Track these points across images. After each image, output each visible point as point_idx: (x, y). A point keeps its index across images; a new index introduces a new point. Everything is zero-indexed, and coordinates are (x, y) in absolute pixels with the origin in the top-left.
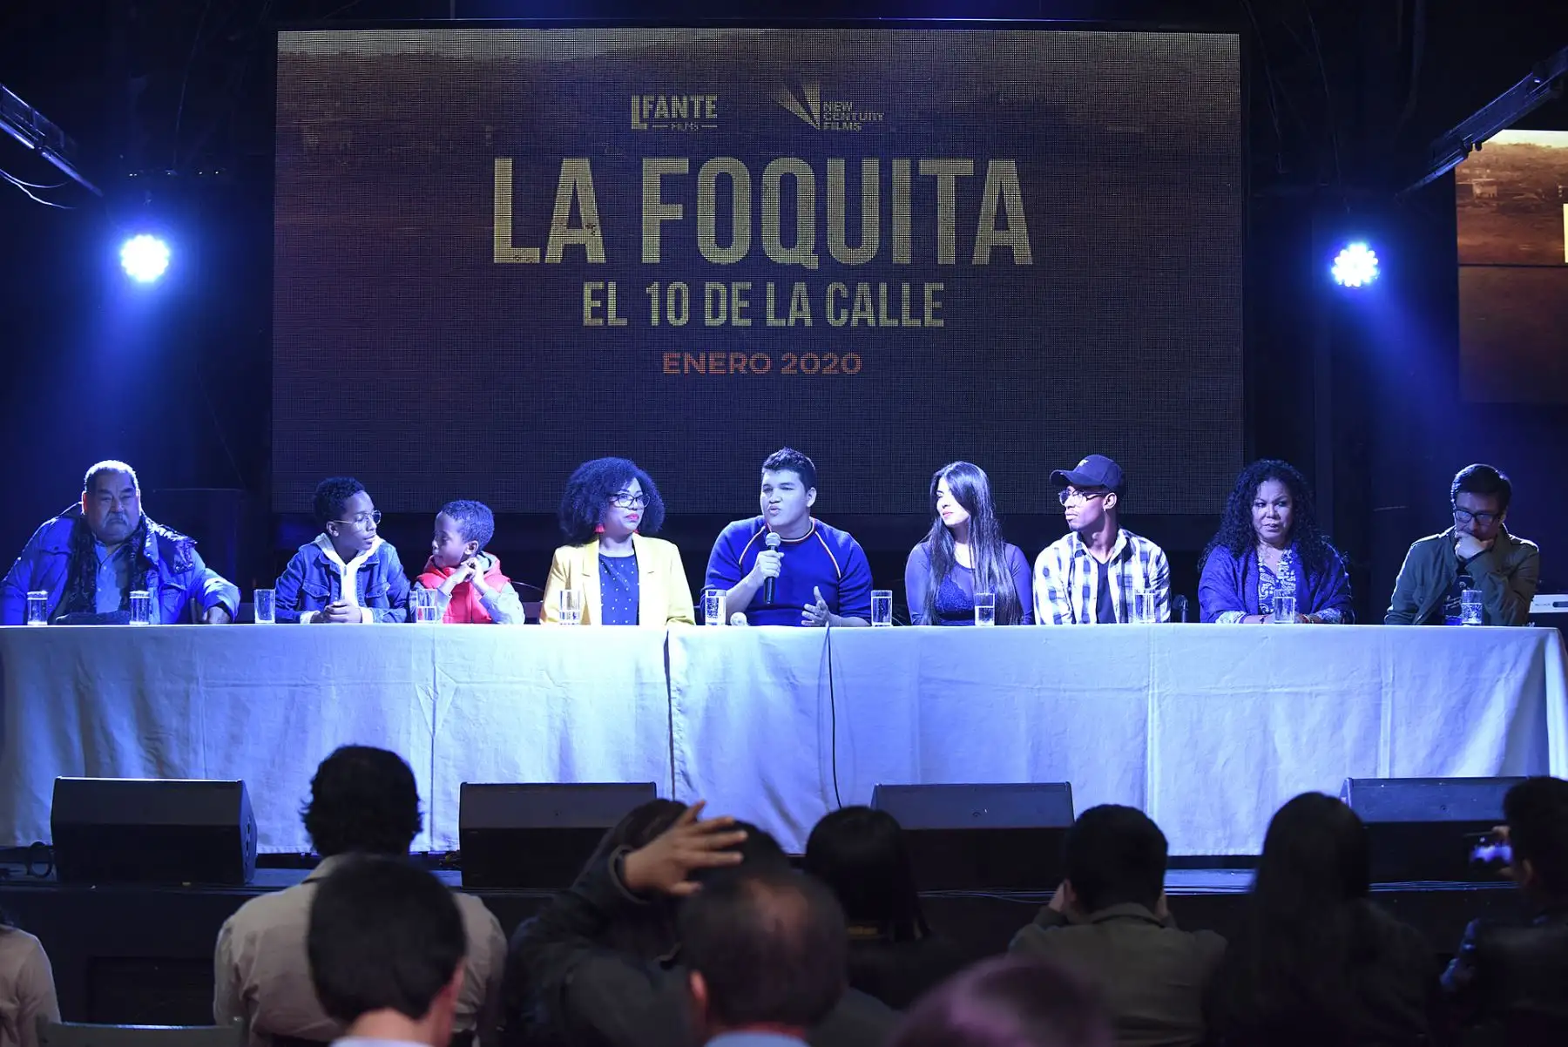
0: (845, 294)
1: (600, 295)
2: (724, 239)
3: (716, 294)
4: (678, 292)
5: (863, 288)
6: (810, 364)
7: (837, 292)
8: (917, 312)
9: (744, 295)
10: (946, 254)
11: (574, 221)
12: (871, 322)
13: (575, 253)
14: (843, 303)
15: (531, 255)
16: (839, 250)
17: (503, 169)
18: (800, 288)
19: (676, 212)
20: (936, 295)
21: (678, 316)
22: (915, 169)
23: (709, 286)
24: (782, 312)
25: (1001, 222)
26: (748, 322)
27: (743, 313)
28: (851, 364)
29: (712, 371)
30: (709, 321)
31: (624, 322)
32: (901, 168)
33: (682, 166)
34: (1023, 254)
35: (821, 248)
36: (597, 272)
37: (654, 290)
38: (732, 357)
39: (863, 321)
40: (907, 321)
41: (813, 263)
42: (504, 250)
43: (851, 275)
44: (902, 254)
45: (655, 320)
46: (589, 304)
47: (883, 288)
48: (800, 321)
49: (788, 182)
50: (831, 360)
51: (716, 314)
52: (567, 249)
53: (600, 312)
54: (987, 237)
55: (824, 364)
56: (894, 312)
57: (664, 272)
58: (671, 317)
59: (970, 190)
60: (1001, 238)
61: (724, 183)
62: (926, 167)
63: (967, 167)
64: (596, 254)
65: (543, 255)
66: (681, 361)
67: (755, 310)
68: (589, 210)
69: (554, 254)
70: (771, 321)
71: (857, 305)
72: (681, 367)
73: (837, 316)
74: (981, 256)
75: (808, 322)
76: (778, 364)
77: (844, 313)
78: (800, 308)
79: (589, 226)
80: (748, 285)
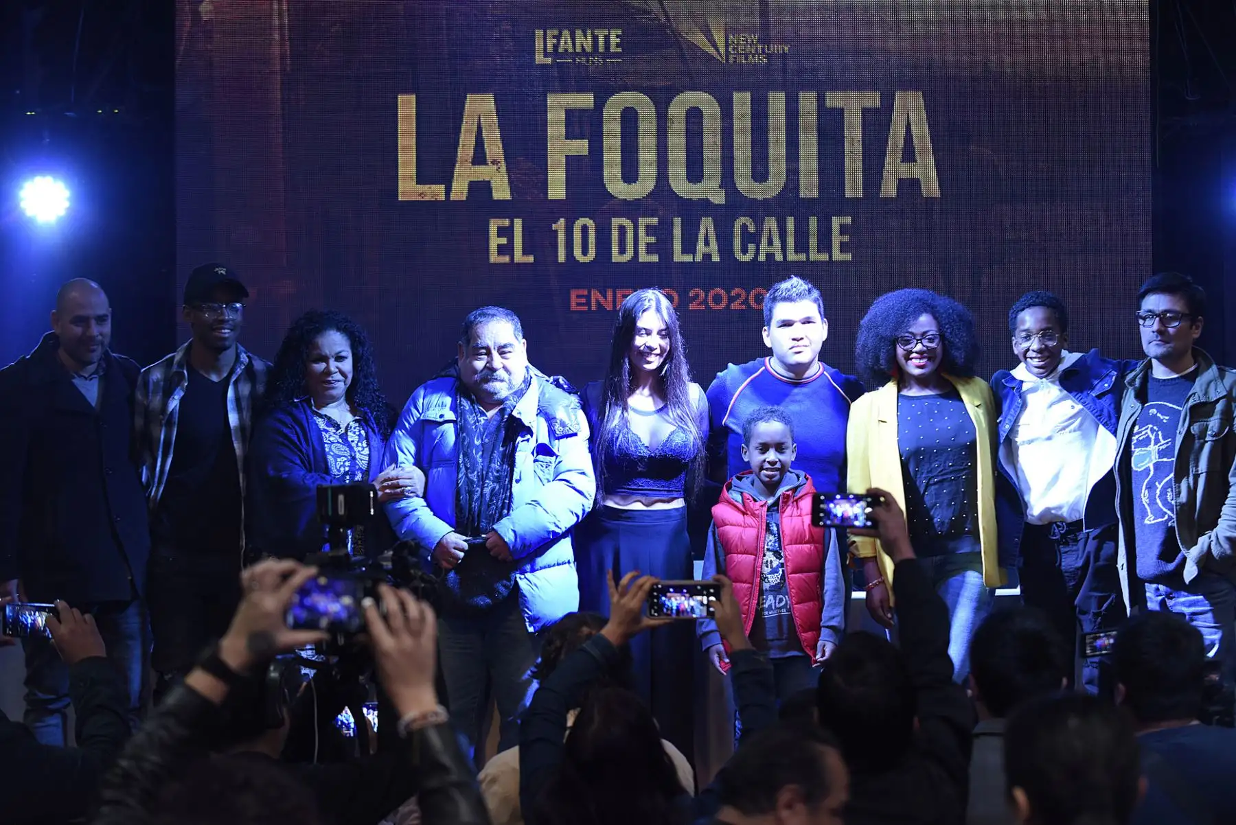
0: (752, 229)
1: (505, 232)
2: (630, 174)
3: (622, 230)
4: (585, 229)
5: (770, 223)
6: (718, 299)
7: (744, 227)
8: (825, 245)
9: (650, 230)
10: (854, 187)
11: (479, 158)
12: (779, 257)
13: (480, 189)
14: (750, 238)
15: (436, 192)
16: (745, 185)
17: (407, 105)
18: (707, 223)
19: (581, 147)
20: (843, 229)
21: (585, 251)
22: (821, 101)
23: (616, 222)
24: (689, 247)
25: (909, 154)
26: (654, 258)
27: (650, 249)
30: (616, 257)
31: (531, 259)
32: (807, 101)
33: (585, 101)
34: (931, 186)
35: (728, 181)
36: (501, 209)
37: (560, 226)
39: (770, 256)
40: (814, 256)
41: (719, 198)
42: (408, 187)
43: (757, 209)
44: (809, 188)
45: (562, 258)
46: (495, 241)
47: (790, 222)
48: (707, 257)
49: (694, 115)
50: (739, 296)
51: (622, 250)
52: (473, 186)
53: (505, 249)
54: (894, 169)
55: (731, 300)
56: (802, 246)
57: (570, 209)
58: (577, 253)
59: (876, 123)
60: (909, 170)
61: (629, 118)
62: (833, 99)
63: (874, 99)
64: (502, 191)
65: (448, 191)
66: (588, 297)
67: (662, 246)
68: (494, 146)
69: (460, 190)
70: (679, 256)
71: (764, 240)
72: (588, 304)
73: (745, 251)
74: (889, 188)
75: (716, 258)
76: (685, 300)
77: (752, 248)
78: (707, 243)
79: (494, 162)
80: (654, 221)
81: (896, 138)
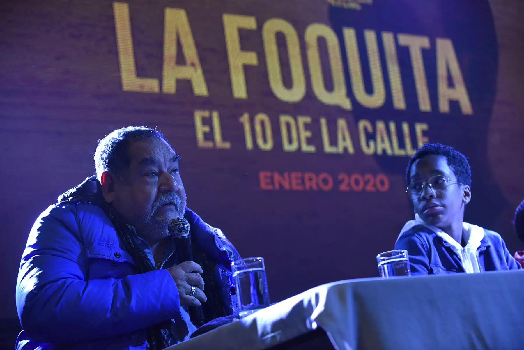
0: (370, 129)
1: (207, 122)
2: (288, 83)
3: (288, 125)
4: (262, 123)
5: (381, 126)
6: (357, 182)
7: (366, 129)
9: (307, 127)
10: (424, 104)
11: (181, 60)
12: (389, 152)
13: (184, 86)
14: (371, 137)
15: (151, 85)
16: (361, 96)
17: (121, 12)
18: (342, 123)
19: (252, 59)
20: (424, 133)
21: (265, 141)
22: (396, 41)
23: (284, 119)
24: (334, 142)
25: (451, 84)
26: (312, 149)
27: (309, 141)
28: (382, 183)
29: (295, 187)
30: (287, 147)
31: (227, 145)
32: (388, 40)
33: (250, 23)
34: (466, 106)
35: (350, 93)
37: (245, 119)
38: (307, 176)
39: (384, 151)
40: (410, 152)
41: (347, 105)
42: (130, 80)
43: (372, 115)
44: (400, 103)
45: (249, 144)
46: (201, 129)
47: (392, 126)
48: (346, 149)
49: (322, 43)
50: (369, 180)
51: (290, 141)
52: (179, 82)
53: (210, 136)
54: (444, 93)
55: (366, 183)
57: (251, 106)
58: (260, 142)
60: (453, 94)
61: (281, 39)
62: (402, 39)
63: (425, 42)
64: (200, 88)
65: (161, 85)
66: (272, 178)
67: (316, 139)
68: (190, 51)
69: (169, 86)
70: (328, 148)
71: (379, 138)
72: (272, 183)
73: (368, 145)
74: (444, 107)
75: (351, 150)
76: (337, 183)
77: (372, 144)
78: (344, 139)
79: (193, 65)
80: (308, 120)
81: (441, 71)
